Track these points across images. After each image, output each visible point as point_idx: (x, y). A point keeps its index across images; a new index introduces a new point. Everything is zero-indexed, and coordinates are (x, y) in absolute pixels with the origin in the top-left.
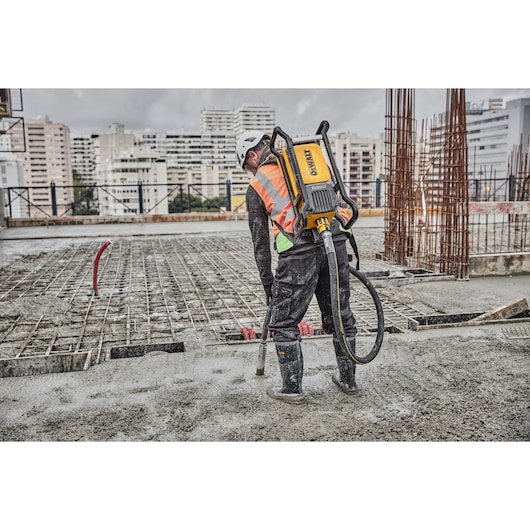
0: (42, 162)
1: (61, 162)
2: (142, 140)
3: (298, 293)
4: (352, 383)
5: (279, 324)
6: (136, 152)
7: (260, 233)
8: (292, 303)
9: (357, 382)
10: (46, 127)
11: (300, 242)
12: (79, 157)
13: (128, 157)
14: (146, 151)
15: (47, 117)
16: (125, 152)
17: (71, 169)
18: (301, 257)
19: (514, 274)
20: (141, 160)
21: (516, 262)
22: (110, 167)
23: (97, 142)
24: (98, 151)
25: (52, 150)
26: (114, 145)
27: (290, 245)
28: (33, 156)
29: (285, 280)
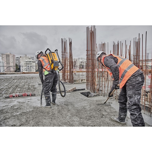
0: (9, 62)
1: (13, 62)
2: (30, 58)
3: (50, 84)
4: (55, 102)
5: (46, 92)
6: (29, 60)
7: (41, 70)
8: (49, 86)
9: (56, 102)
10: (10, 55)
11: (50, 72)
12: (17, 61)
13: (27, 61)
14: (31, 60)
15: (10, 53)
16: (26, 60)
17: (15, 64)
18: (51, 76)
19: (83, 83)
20: (30, 62)
21: (83, 80)
22: (23, 63)
23: (21, 58)
24: (21, 60)
25: (11, 60)
26: (24, 59)
27: (48, 73)
28: (7, 61)
29: (47, 81)
